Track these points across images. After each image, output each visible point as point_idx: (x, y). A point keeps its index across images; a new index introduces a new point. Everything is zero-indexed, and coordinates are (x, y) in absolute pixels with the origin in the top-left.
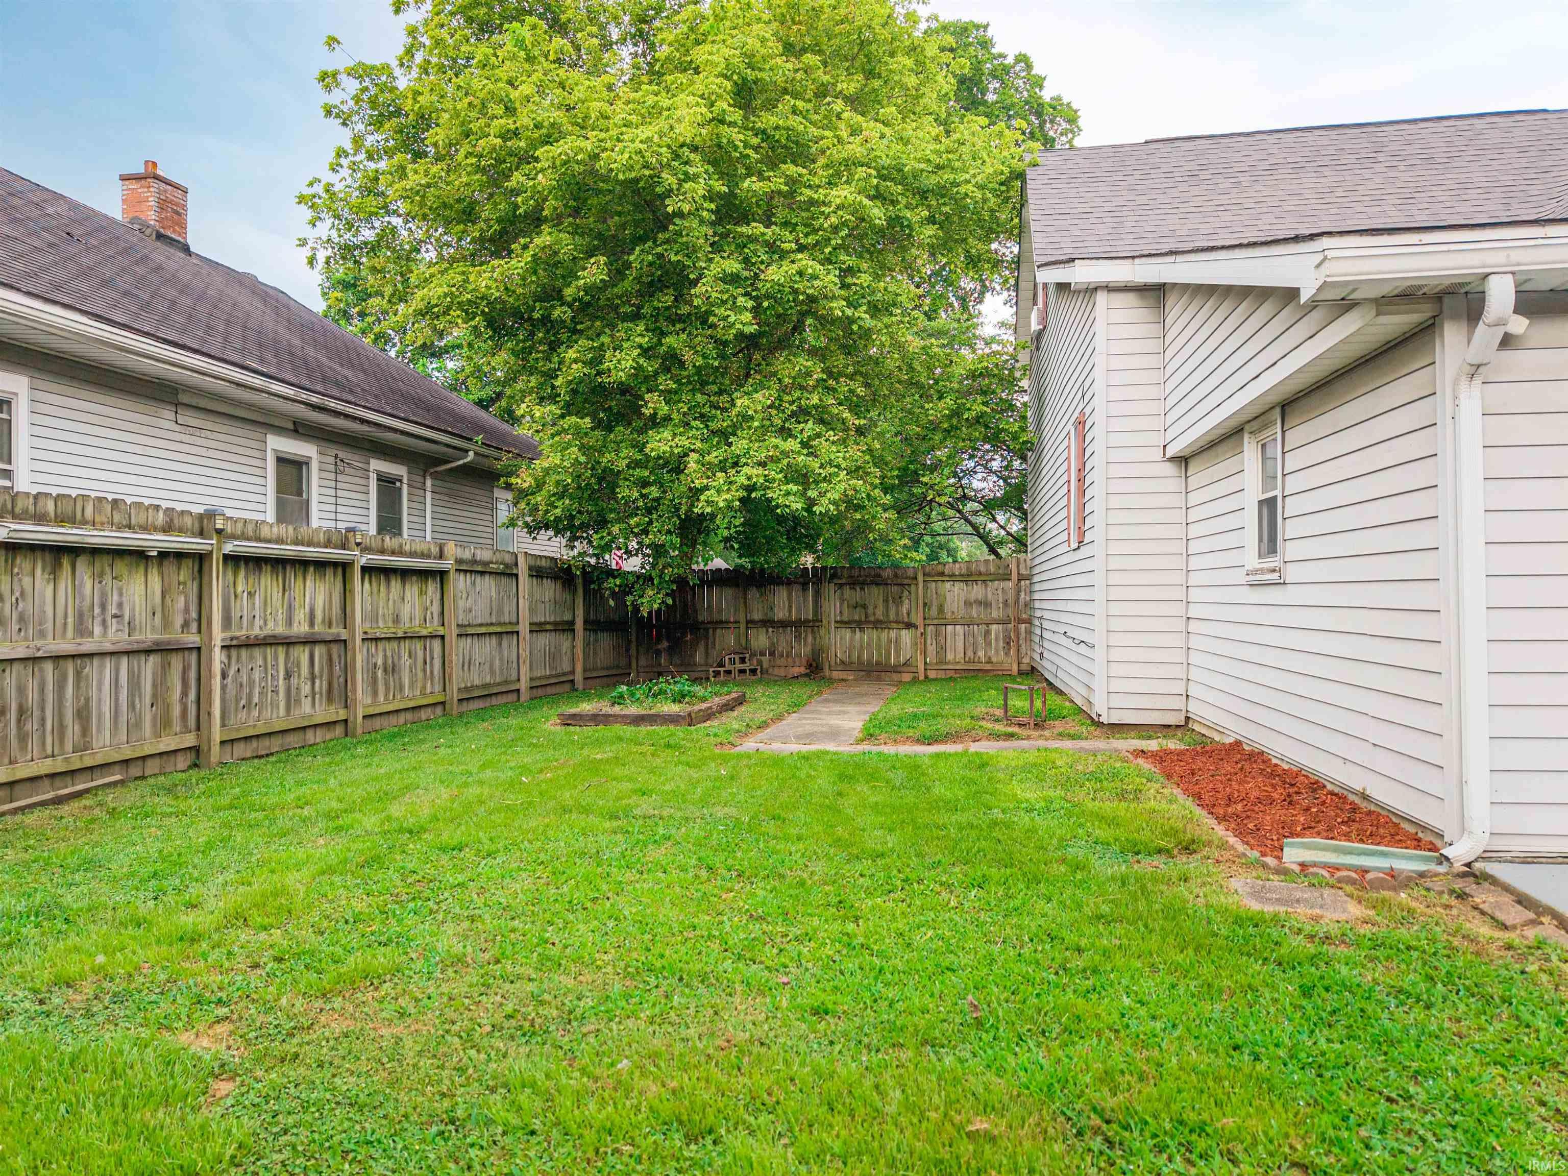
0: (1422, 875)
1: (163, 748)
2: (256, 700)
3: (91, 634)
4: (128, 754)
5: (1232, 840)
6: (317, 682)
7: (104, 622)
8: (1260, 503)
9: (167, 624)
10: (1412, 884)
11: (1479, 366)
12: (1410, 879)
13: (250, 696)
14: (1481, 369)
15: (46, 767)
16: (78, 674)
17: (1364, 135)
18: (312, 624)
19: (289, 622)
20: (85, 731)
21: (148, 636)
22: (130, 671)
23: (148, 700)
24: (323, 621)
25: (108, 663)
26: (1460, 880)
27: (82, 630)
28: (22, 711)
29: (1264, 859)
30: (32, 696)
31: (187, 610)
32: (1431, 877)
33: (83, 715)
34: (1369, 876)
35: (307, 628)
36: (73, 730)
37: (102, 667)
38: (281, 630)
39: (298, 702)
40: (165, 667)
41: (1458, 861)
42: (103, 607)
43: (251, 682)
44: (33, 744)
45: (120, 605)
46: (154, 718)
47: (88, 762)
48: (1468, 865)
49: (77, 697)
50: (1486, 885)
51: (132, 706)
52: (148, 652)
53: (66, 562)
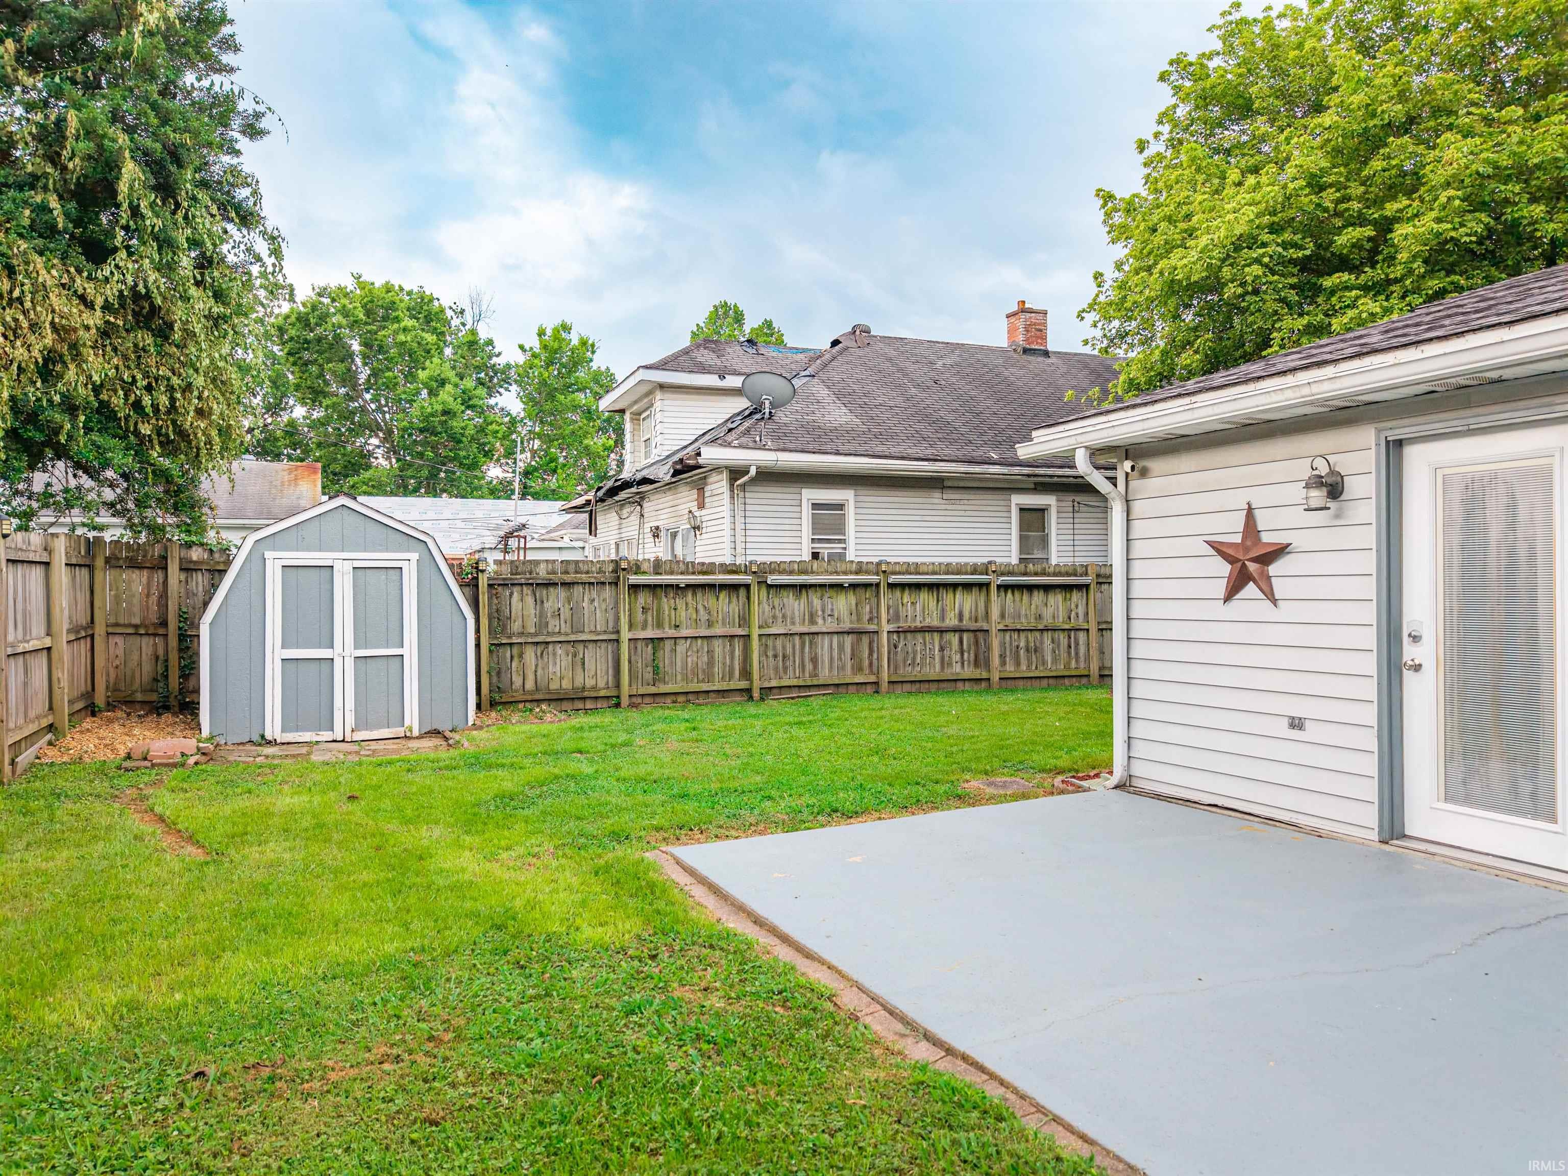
1: (856, 681)
2: (918, 661)
3: (817, 623)
4: (837, 682)
6: (966, 655)
7: (824, 618)
9: (859, 620)
13: (914, 659)
15: (795, 682)
16: (811, 643)
18: (961, 620)
19: (943, 619)
20: (815, 667)
21: (846, 626)
22: (839, 642)
23: (849, 656)
24: (970, 618)
25: (827, 639)
27: (812, 622)
28: (784, 657)
30: (789, 650)
31: (871, 612)
33: (814, 660)
35: (957, 623)
36: (809, 666)
37: (823, 640)
38: (936, 623)
39: (950, 664)
40: (859, 641)
42: (823, 611)
43: (915, 652)
44: (790, 672)
45: (832, 610)
46: (853, 666)
47: (815, 683)
49: (810, 652)
51: (840, 659)
52: (848, 633)
53: (804, 592)
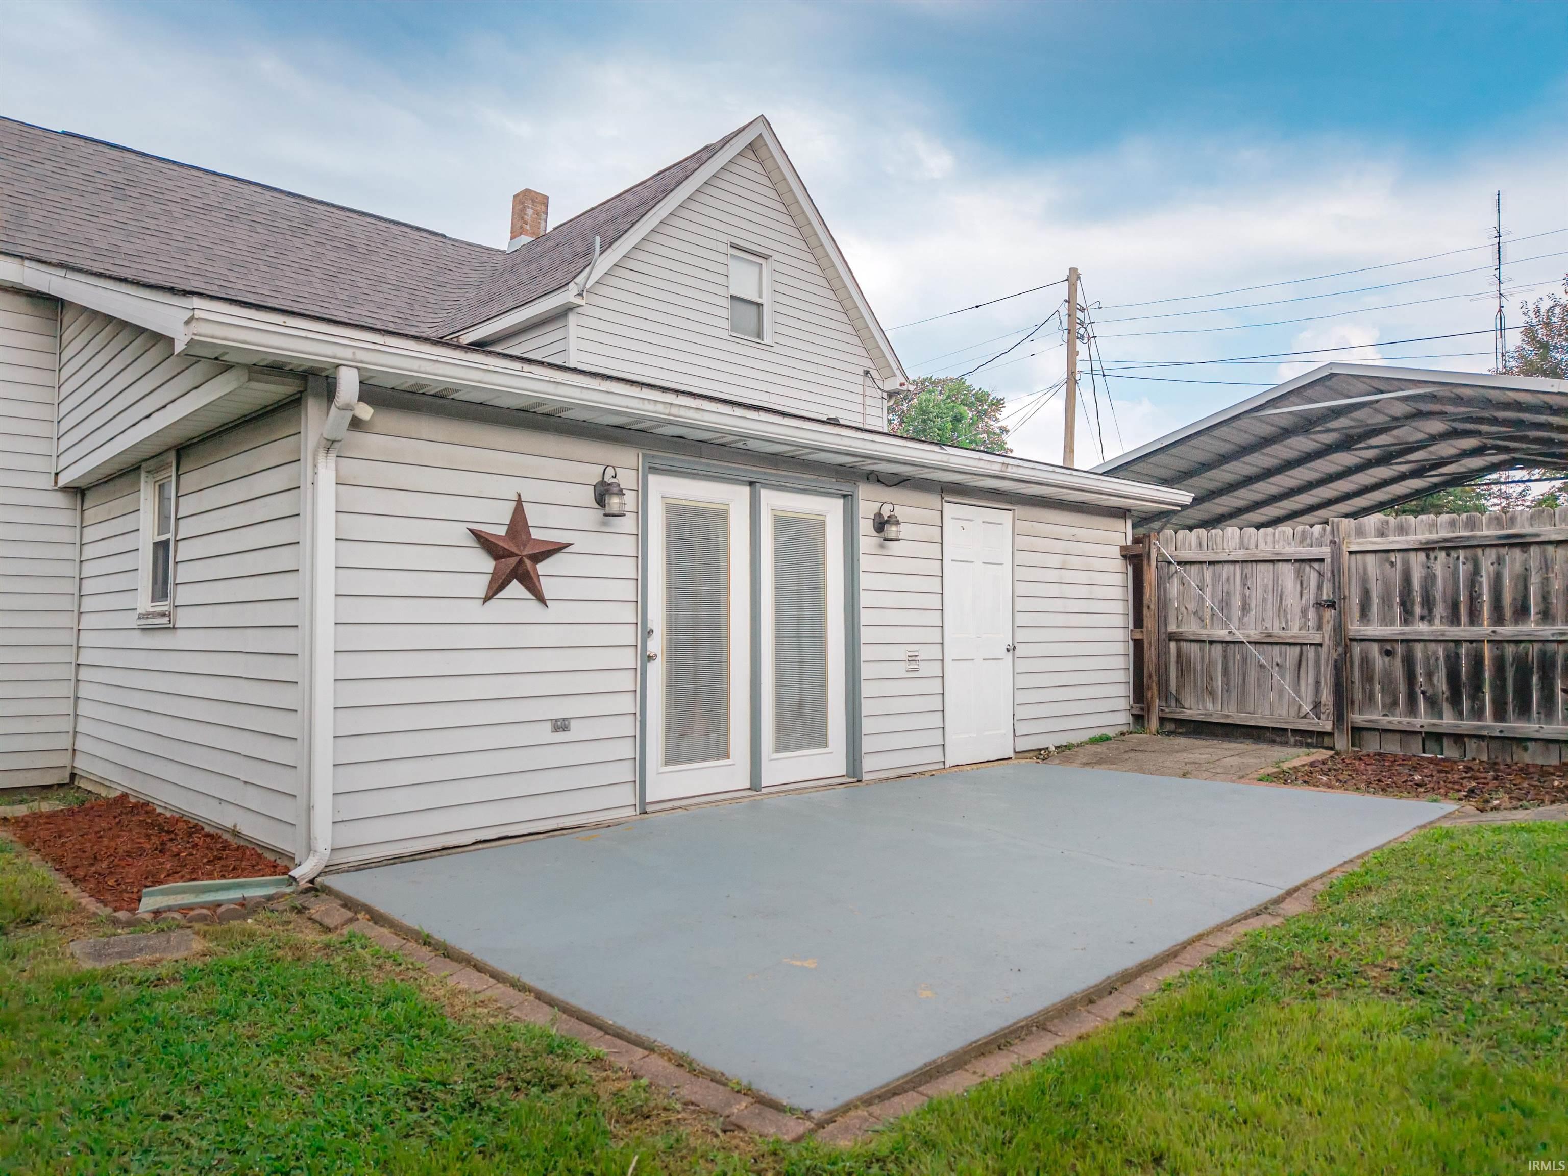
0: (270, 898)
5: (87, 901)
8: (156, 545)
10: (259, 910)
11: (333, 442)
12: (258, 904)
14: (336, 445)
17: (297, 206)
26: (302, 896)
29: (116, 914)
32: (278, 898)
34: (220, 910)
41: (303, 879)
48: (312, 881)
50: (323, 896)
